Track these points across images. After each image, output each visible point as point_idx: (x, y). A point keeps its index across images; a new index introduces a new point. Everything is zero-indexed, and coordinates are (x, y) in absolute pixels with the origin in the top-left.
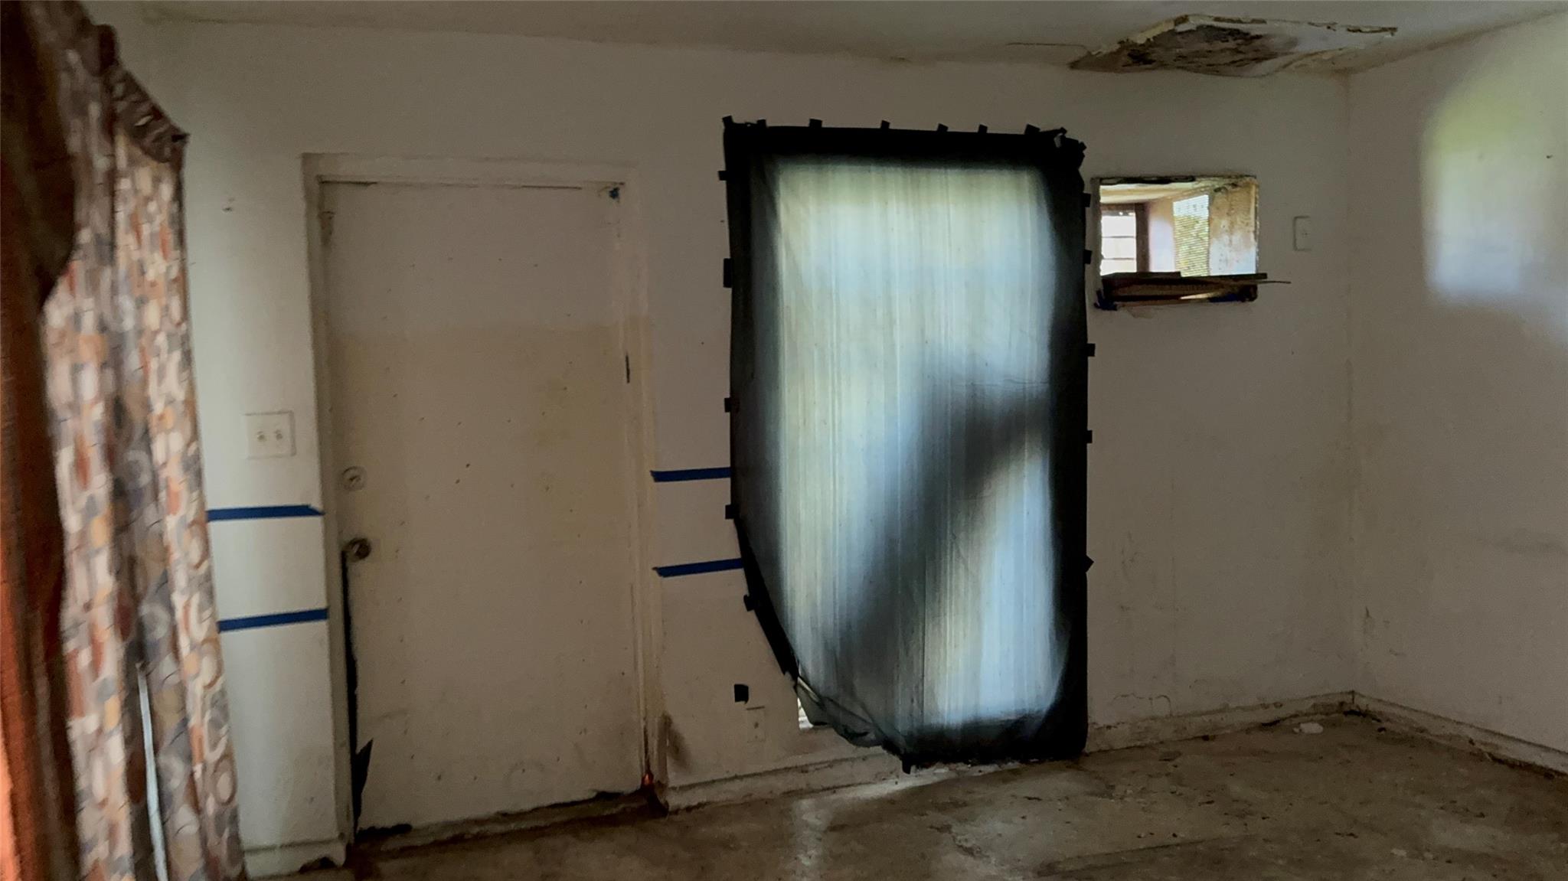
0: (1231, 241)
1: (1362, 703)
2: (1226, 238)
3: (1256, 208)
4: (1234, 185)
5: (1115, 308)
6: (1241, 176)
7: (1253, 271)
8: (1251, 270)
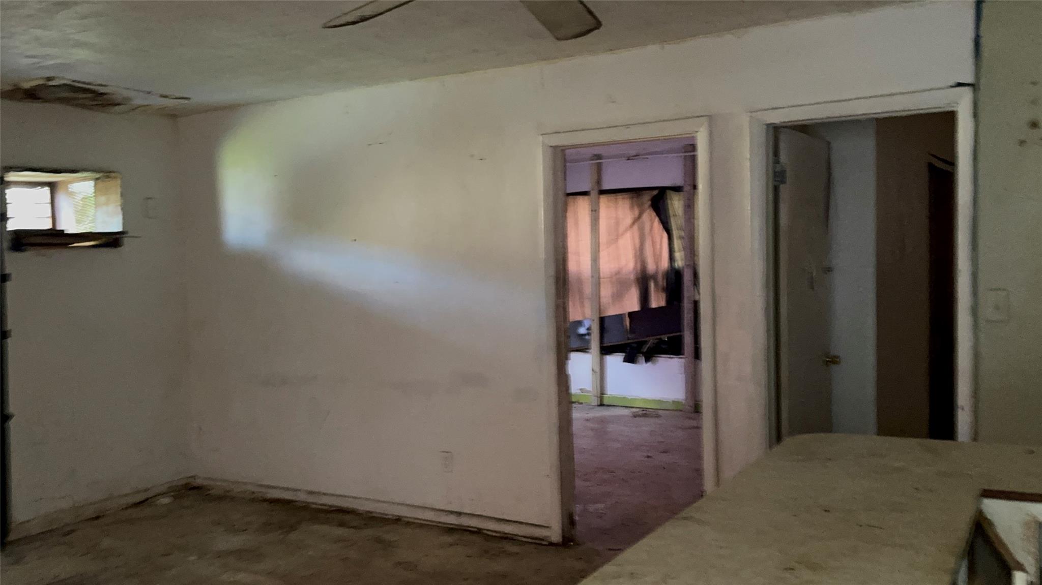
0: (107, 210)
2: (105, 208)
3: (121, 192)
4: (108, 177)
5: (24, 251)
6: (110, 172)
7: (121, 230)
8: (119, 229)
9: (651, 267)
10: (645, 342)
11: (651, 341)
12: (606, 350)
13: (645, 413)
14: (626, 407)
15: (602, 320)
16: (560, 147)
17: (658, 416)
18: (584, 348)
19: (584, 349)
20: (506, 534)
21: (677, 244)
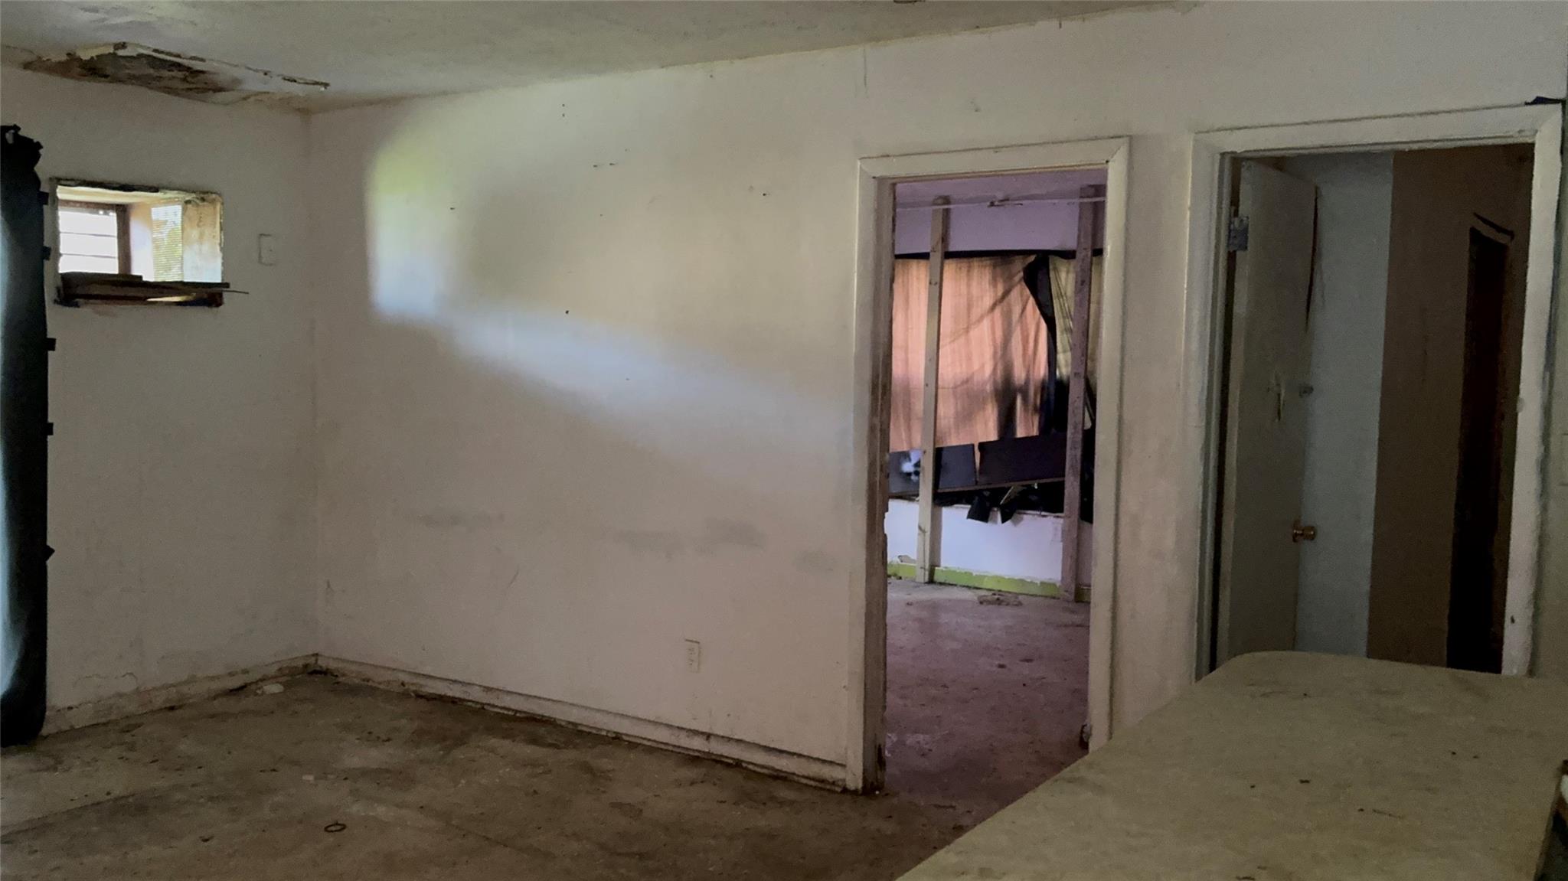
0: (200, 250)
1: (322, 663)
2: (196, 247)
3: (221, 223)
4: (203, 200)
5: (77, 305)
6: (207, 193)
7: (219, 281)
8: (217, 279)
9: (1019, 375)
10: (1005, 490)
11: (1014, 488)
12: (942, 499)
13: (998, 599)
14: (969, 587)
15: (939, 453)
16: (889, 178)
17: (1019, 604)
18: (911, 493)
19: (910, 496)
20: (777, 770)
21: (1062, 340)
